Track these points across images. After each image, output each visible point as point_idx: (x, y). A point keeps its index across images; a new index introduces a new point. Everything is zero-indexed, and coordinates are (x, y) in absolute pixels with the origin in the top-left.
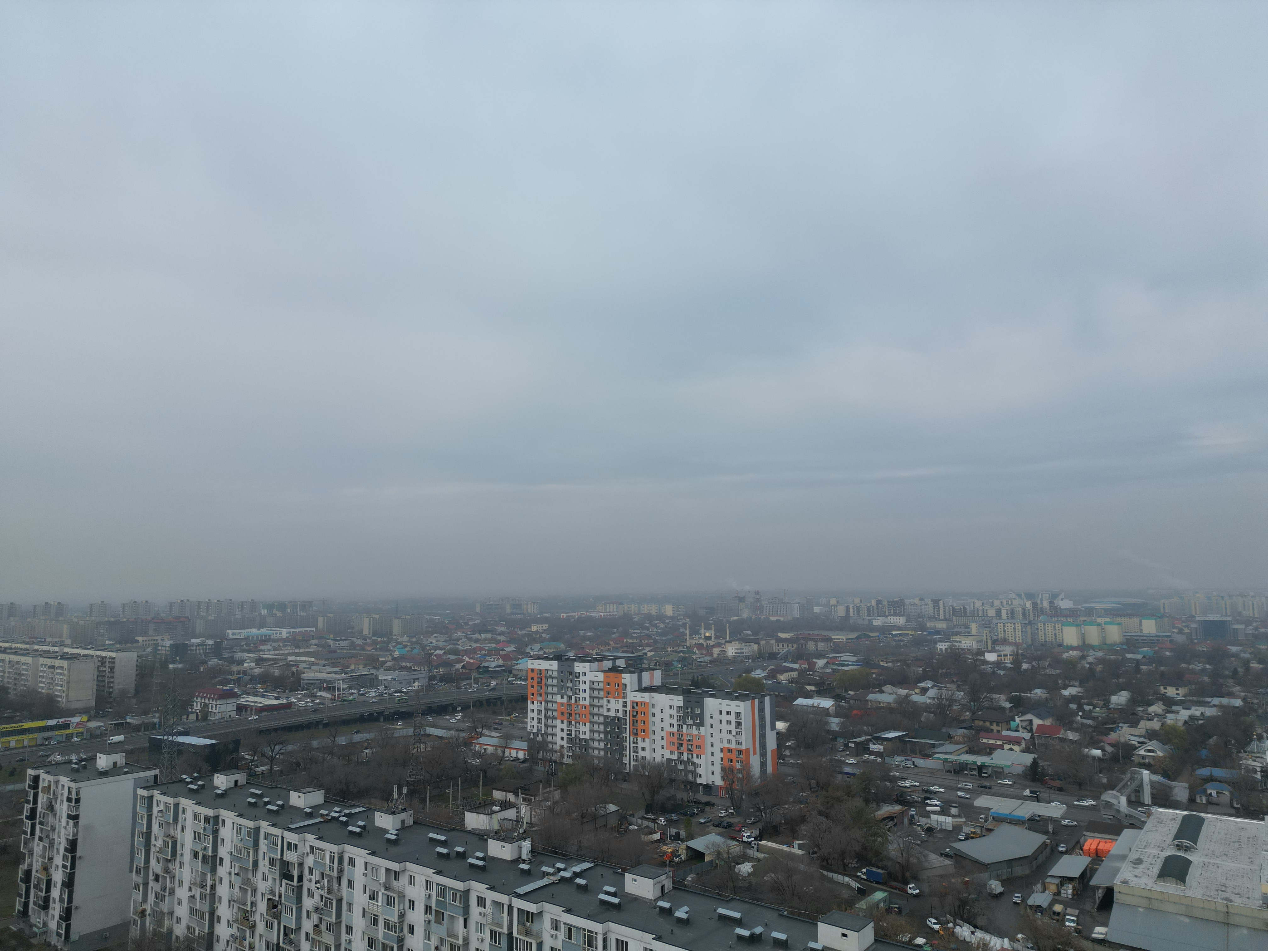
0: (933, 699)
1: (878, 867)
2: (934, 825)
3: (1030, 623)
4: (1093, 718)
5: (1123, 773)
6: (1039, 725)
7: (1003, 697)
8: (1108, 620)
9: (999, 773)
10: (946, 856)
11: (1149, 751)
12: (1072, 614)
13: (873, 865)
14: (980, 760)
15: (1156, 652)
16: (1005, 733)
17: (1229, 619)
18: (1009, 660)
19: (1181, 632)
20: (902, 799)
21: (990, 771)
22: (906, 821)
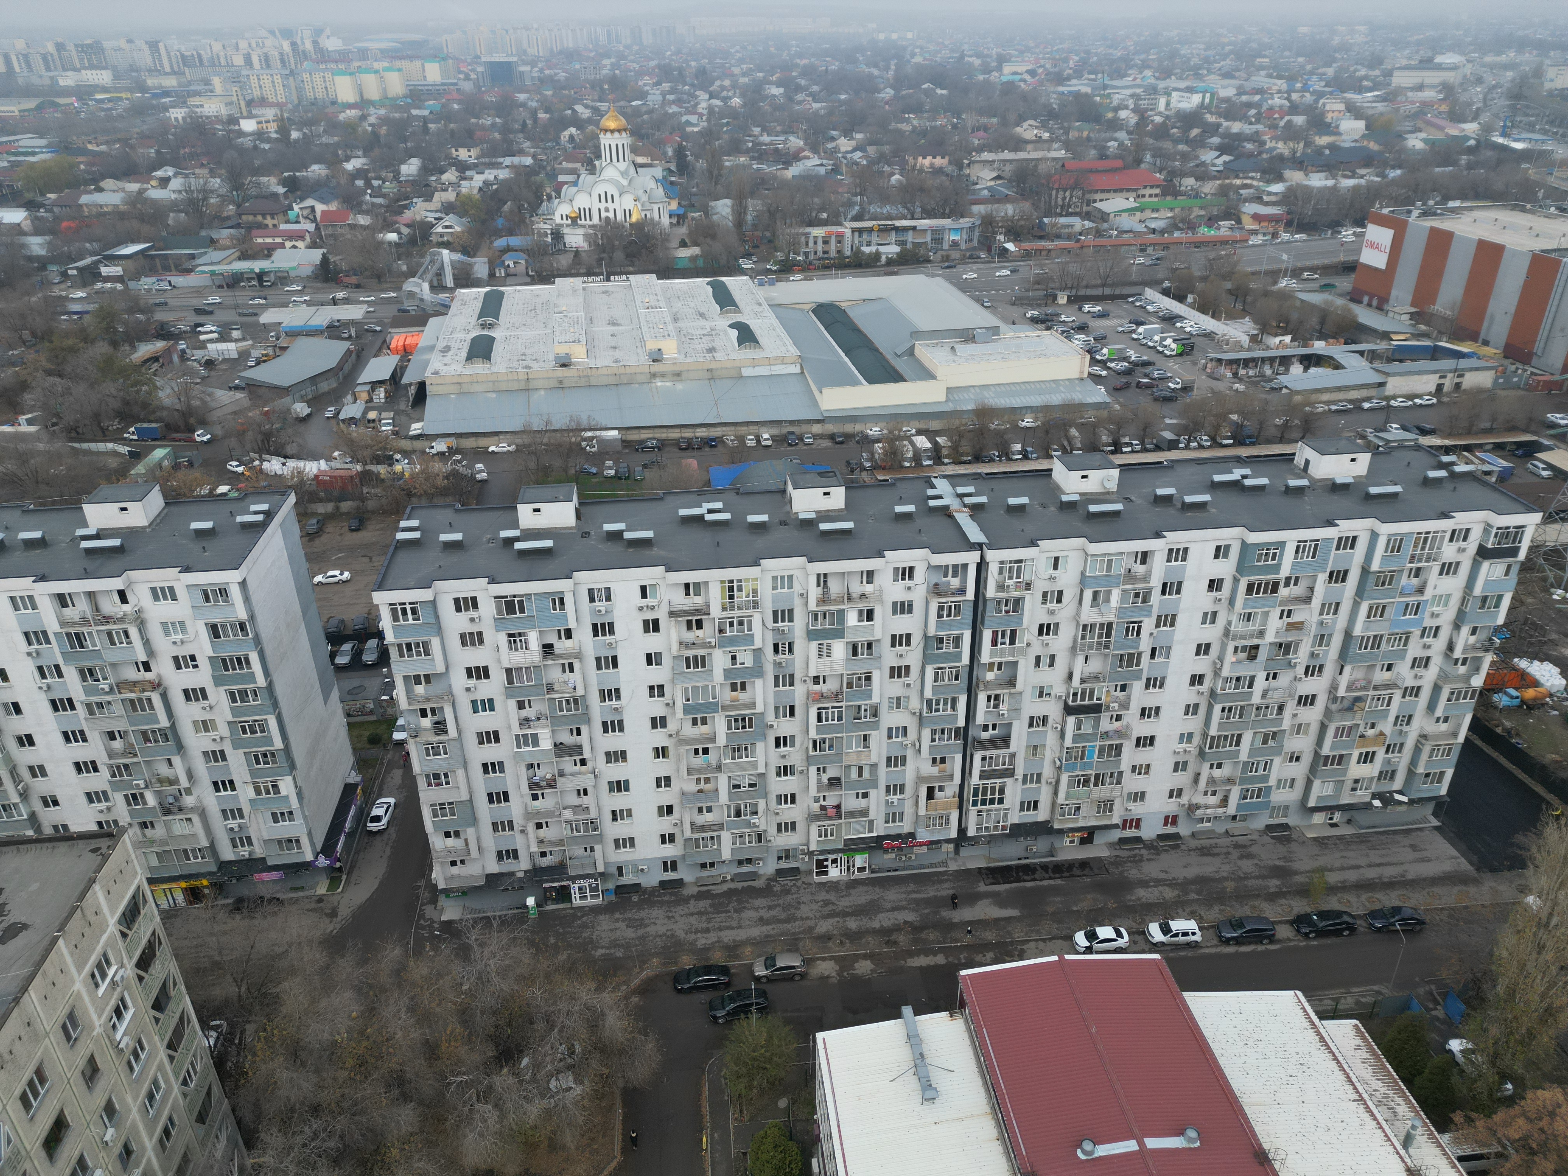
0: (180, 192)
1: (150, 421)
2: (214, 355)
3: (292, 73)
4: (384, 196)
5: (423, 256)
6: (323, 212)
7: (273, 180)
8: (386, 64)
9: (283, 278)
10: (237, 388)
11: (447, 227)
12: (343, 57)
13: (143, 421)
14: (257, 266)
15: (443, 106)
16: (283, 227)
17: (515, 59)
18: (272, 127)
19: (467, 78)
20: (164, 333)
21: (272, 277)
22: (176, 358)
